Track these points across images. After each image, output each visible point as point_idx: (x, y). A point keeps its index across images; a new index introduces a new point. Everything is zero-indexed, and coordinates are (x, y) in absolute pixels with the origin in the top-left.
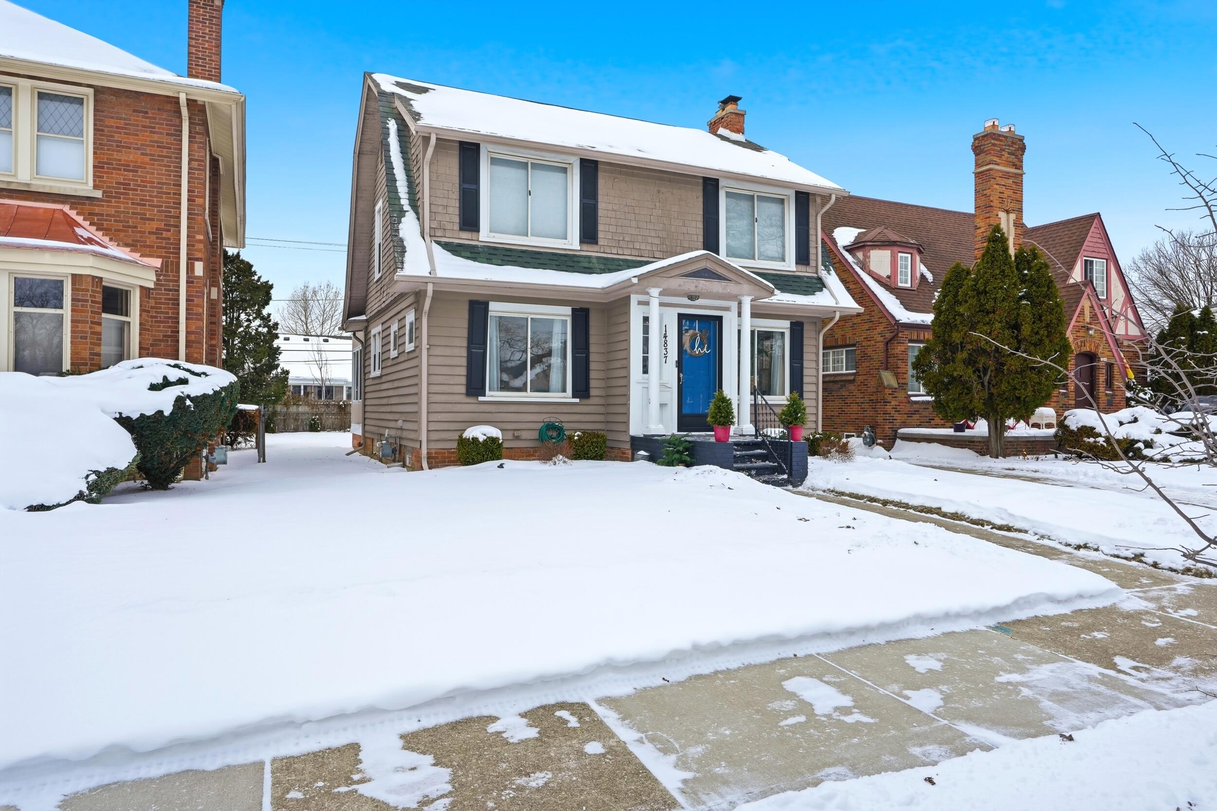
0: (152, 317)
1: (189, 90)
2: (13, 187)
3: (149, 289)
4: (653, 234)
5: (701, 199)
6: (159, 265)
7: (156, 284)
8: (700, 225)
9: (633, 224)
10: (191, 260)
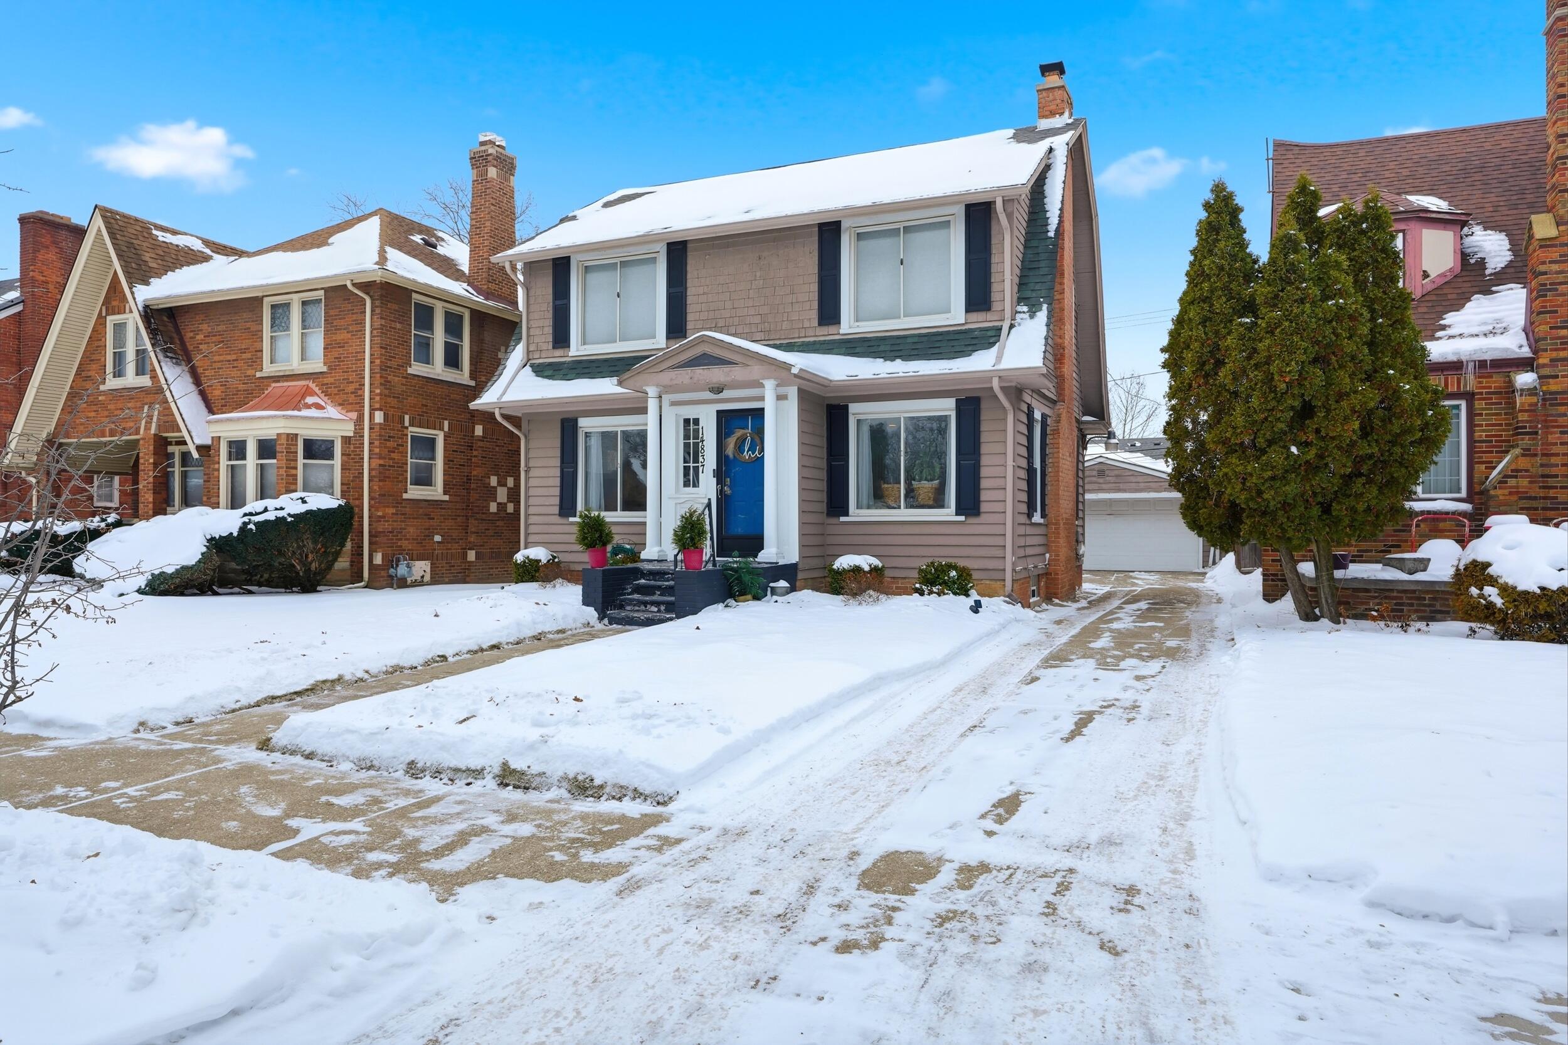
0: (353, 459)
1: (352, 277)
2: (287, 373)
3: (350, 437)
4: (752, 311)
5: (816, 254)
6: (355, 418)
7: (355, 433)
8: (815, 287)
9: (729, 305)
10: (372, 410)
